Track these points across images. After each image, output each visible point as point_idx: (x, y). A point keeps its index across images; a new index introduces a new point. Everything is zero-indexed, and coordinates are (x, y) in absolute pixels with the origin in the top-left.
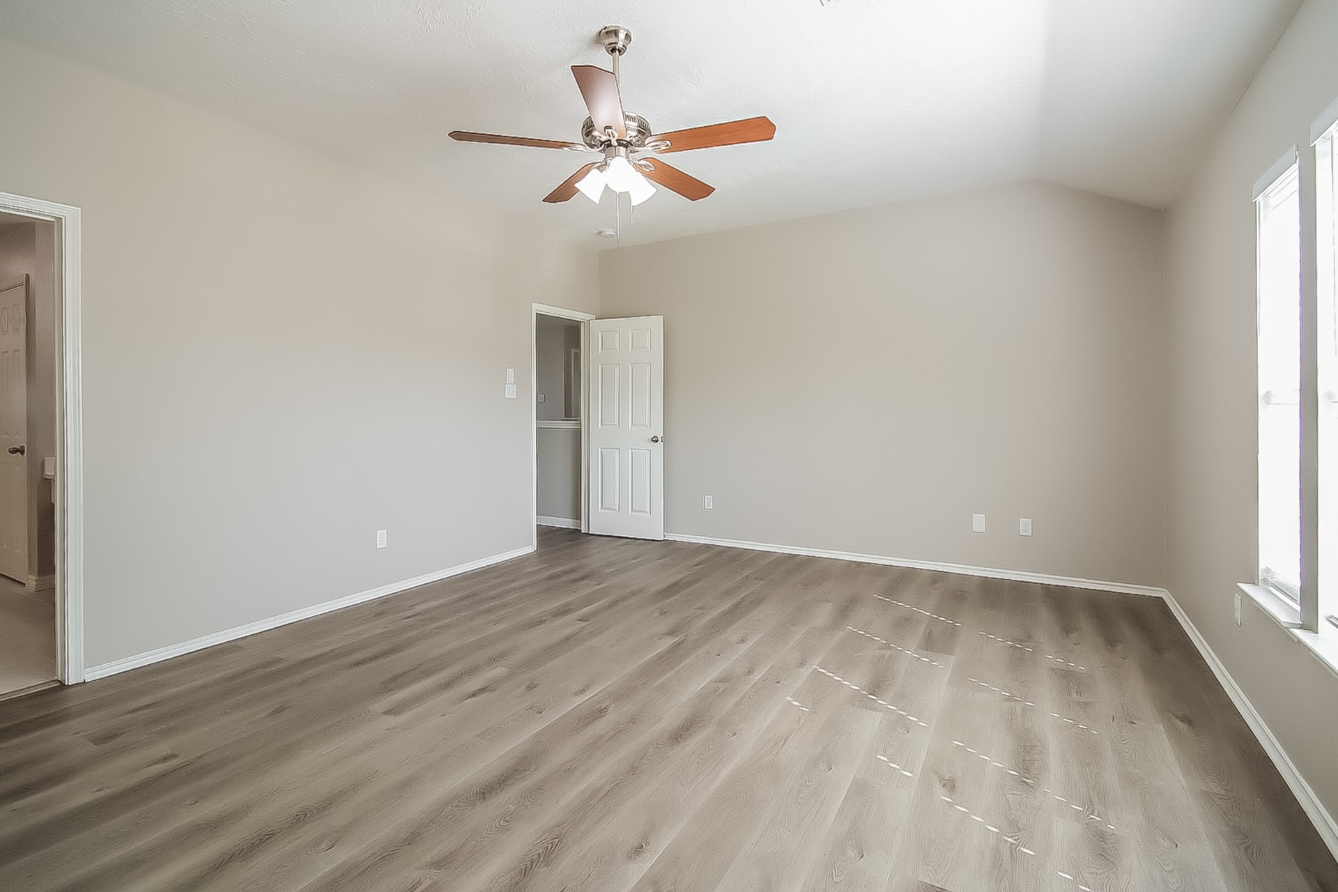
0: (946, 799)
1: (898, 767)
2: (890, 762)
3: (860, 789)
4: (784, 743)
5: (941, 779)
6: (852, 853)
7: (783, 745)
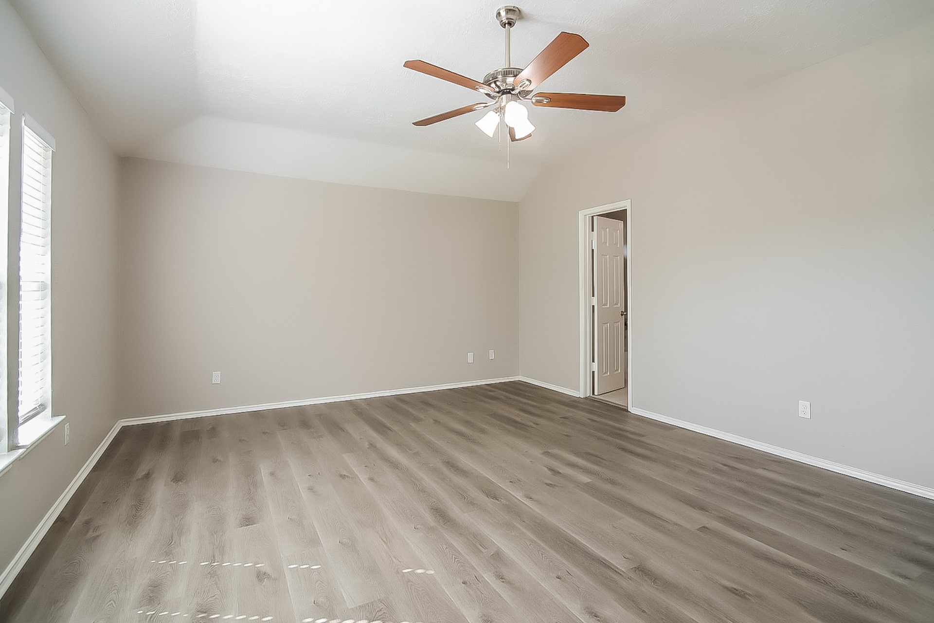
0: (260, 565)
1: (301, 567)
2: (309, 567)
3: (314, 541)
4: (384, 541)
5: (269, 577)
6: (294, 517)
7: (382, 540)
